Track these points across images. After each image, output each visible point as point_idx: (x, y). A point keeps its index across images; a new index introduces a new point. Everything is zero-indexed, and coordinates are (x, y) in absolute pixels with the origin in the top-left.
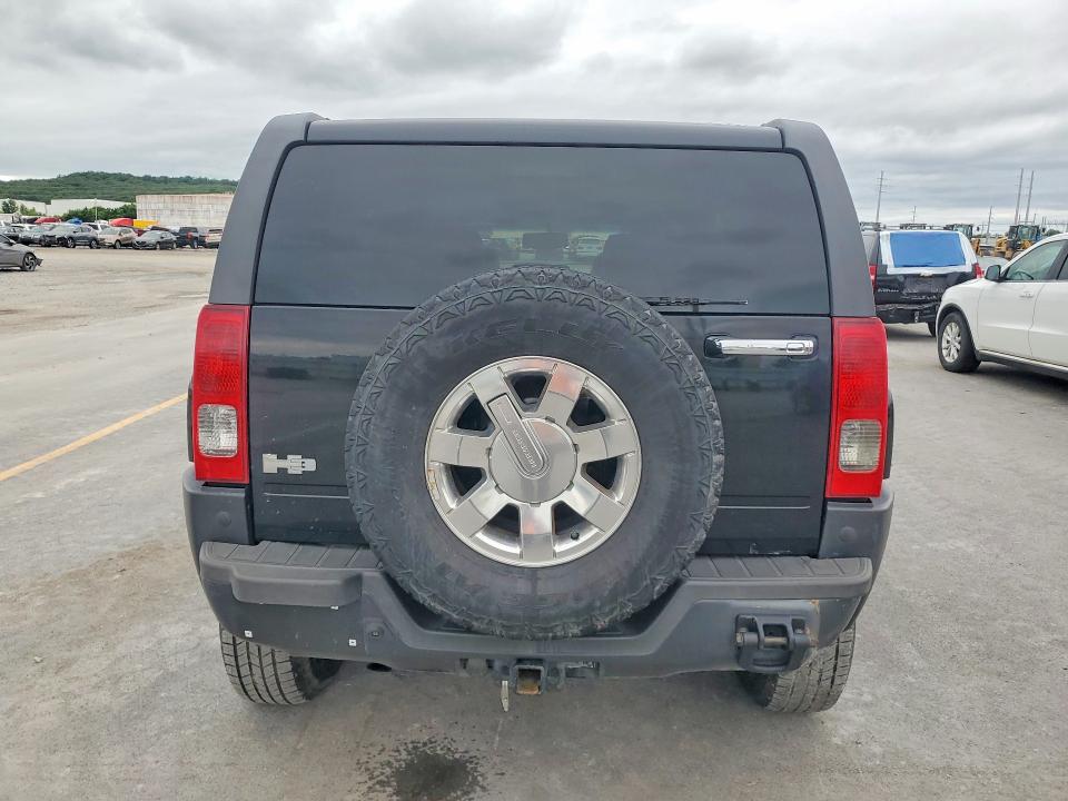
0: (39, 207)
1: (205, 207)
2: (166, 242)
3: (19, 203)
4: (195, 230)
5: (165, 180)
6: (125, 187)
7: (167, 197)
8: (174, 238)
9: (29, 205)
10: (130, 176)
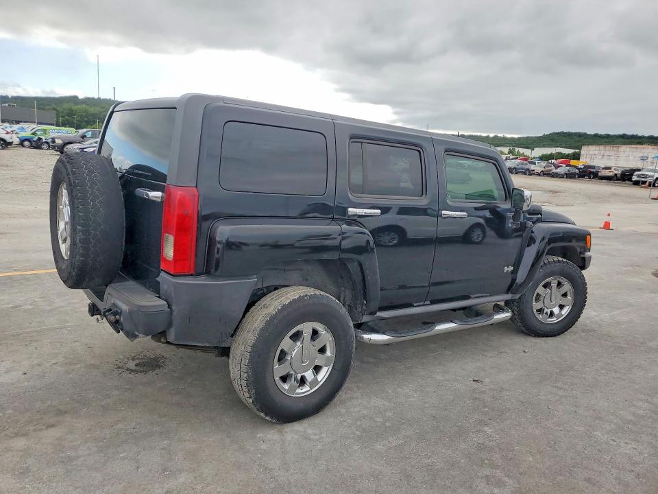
0: (527, 152)
1: (627, 154)
2: (571, 174)
3: (517, 149)
4: (593, 167)
5: (608, 136)
6: (579, 140)
7: (602, 147)
8: (577, 171)
9: (522, 150)
10: (585, 134)
